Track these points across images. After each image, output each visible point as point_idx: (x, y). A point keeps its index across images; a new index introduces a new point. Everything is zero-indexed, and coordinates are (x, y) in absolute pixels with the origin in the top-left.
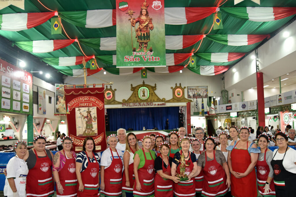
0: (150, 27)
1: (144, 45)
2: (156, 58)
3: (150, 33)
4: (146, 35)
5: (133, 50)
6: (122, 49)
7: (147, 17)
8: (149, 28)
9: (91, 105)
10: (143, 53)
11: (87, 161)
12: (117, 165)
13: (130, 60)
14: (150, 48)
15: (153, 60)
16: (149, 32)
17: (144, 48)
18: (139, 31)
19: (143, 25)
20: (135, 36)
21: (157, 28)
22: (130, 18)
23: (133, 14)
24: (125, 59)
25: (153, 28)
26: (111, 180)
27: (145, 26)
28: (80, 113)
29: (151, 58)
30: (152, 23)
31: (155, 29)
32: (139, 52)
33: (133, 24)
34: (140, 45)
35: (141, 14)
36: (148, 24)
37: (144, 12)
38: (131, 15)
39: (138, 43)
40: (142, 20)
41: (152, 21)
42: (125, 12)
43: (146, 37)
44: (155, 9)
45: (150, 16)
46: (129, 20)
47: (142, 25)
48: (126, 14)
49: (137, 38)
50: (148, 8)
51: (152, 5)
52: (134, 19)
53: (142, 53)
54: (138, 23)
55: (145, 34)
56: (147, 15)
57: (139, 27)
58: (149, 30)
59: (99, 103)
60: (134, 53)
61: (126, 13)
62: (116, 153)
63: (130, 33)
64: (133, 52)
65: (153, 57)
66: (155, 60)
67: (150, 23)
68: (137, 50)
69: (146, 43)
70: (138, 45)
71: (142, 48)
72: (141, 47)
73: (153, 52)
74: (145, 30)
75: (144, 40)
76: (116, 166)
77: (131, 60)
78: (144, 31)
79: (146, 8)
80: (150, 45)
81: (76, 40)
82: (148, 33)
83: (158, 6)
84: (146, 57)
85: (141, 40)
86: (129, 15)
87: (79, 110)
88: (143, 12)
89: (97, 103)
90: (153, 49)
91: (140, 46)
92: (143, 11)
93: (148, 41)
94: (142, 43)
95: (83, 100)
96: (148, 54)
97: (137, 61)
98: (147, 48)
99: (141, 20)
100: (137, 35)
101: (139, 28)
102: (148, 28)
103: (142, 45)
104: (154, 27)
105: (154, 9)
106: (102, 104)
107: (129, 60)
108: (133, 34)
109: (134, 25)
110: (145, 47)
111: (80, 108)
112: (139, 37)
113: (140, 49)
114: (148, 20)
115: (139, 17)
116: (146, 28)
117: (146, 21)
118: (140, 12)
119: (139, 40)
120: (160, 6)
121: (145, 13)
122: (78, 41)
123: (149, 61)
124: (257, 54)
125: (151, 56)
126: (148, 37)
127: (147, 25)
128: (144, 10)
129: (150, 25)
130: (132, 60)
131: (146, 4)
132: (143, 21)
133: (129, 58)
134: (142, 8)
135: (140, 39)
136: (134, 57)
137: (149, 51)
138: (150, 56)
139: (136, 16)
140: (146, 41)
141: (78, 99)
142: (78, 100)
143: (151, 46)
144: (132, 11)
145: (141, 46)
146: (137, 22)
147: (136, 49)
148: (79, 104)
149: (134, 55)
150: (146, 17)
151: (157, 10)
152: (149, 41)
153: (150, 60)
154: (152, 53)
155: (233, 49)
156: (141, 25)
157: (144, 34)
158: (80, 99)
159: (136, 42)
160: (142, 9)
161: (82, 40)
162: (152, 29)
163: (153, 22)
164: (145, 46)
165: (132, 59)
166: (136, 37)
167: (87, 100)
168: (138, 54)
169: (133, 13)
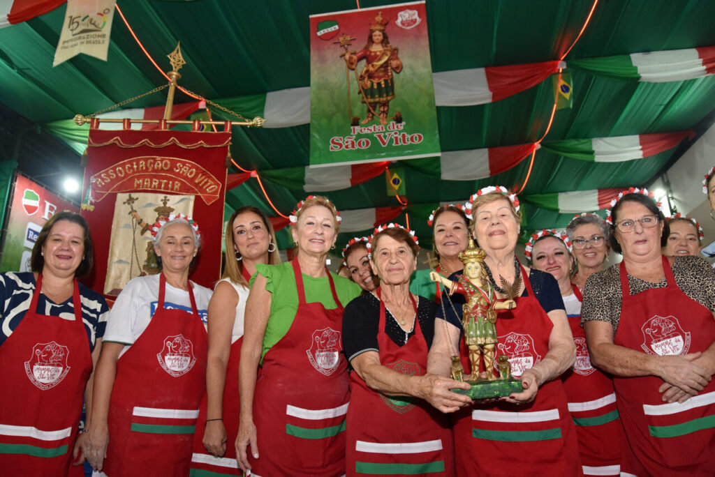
0: (394, 66)
1: (379, 109)
2: (412, 137)
3: (394, 79)
4: (383, 86)
5: (351, 121)
6: (324, 121)
7: (387, 47)
8: (392, 68)
9: (177, 185)
10: (377, 127)
11: (25, 306)
12: (171, 340)
13: (344, 147)
14: (395, 114)
15: (404, 142)
16: (390, 77)
17: (380, 115)
18: (366, 79)
19: (375, 63)
20: (357, 91)
21: (411, 67)
22: (344, 52)
23: (352, 42)
24: (332, 145)
25: (402, 68)
26: (139, 411)
27: (382, 66)
28: (132, 212)
29: (400, 137)
30: (397, 58)
31: (406, 71)
32: (366, 125)
33: (352, 64)
34: (371, 108)
35: (371, 41)
36: (388, 60)
37: (378, 36)
38: (346, 46)
39: (365, 105)
40: (373, 54)
41: (397, 53)
42: (332, 41)
43: (384, 90)
44: (403, 27)
45: (393, 43)
46: (341, 57)
47: (373, 66)
48: (333, 46)
49: (361, 95)
50: (388, 26)
51: (397, 18)
52: (355, 54)
53: (374, 127)
54: (364, 62)
55: (383, 83)
56: (385, 41)
57: (365, 69)
58: (392, 75)
59: (206, 183)
60: (354, 129)
61: (335, 43)
62: (188, 293)
63: (345, 84)
64: (352, 128)
65: (404, 136)
66: (410, 142)
67: (394, 57)
68: (362, 122)
69: (385, 104)
70: (366, 109)
71: (375, 117)
72: (373, 115)
73: (404, 123)
74: (381, 74)
75: (380, 96)
76: (169, 344)
77: (347, 147)
78: (380, 78)
79: (382, 28)
80: (395, 107)
81: (254, 174)
82: (389, 81)
83: (412, 20)
84: (385, 137)
85: (373, 96)
86: (341, 46)
87: (131, 200)
88: (375, 36)
89: (200, 182)
90: (403, 117)
91: (369, 111)
92: (374, 34)
93: (389, 98)
94: (374, 105)
95: (147, 168)
96: (391, 128)
97: (364, 147)
98: (387, 114)
99: (370, 55)
100: (363, 88)
101: (367, 71)
102: (388, 70)
103: (374, 110)
104: (404, 65)
105: (401, 28)
106: (218, 185)
107: (341, 145)
108: (351, 86)
109: (353, 67)
110: (384, 112)
111: (134, 195)
112: (367, 92)
113: (369, 119)
114: (389, 53)
115: (366, 48)
116: (382, 69)
117: (384, 54)
118: (367, 38)
119: (367, 98)
120: (416, 20)
121: (381, 38)
122: (257, 176)
123: (394, 145)
124: (667, 185)
125: (400, 132)
126: (389, 88)
127: (386, 62)
128: (377, 33)
129: (394, 63)
130: (350, 146)
131: (381, 19)
132: (376, 56)
133: (340, 142)
134: (373, 28)
135: (369, 97)
136: (356, 140)
137: (395, 122)
138: (396, 133)
139: (358, 47)
140: (385, 99)
141: (133, 165)
142: (132, 168)
143: (398, 109)
144: (348, 38)
145: (372, 111)
146: (360, 59)
147: (360, 121)
148: (132, 180)
149: (356, 133)
150: (383, 47)
151: (409, 28)
152: (392, 99)
153: (397, 143)
154: (402, 126)
155: (609, 178)
156: (370, 65)
157: (379, 84)
158: (138, 164)
159: (359, 104)
160: (372, 31)
161: (267, 172)
162: (398, 71)
163: (400, 56)
164: (382, 109)
165: (350, 143)
166: (360, 93)
167: (162, 170)
168: (366, 131)
169: (351, 40)
